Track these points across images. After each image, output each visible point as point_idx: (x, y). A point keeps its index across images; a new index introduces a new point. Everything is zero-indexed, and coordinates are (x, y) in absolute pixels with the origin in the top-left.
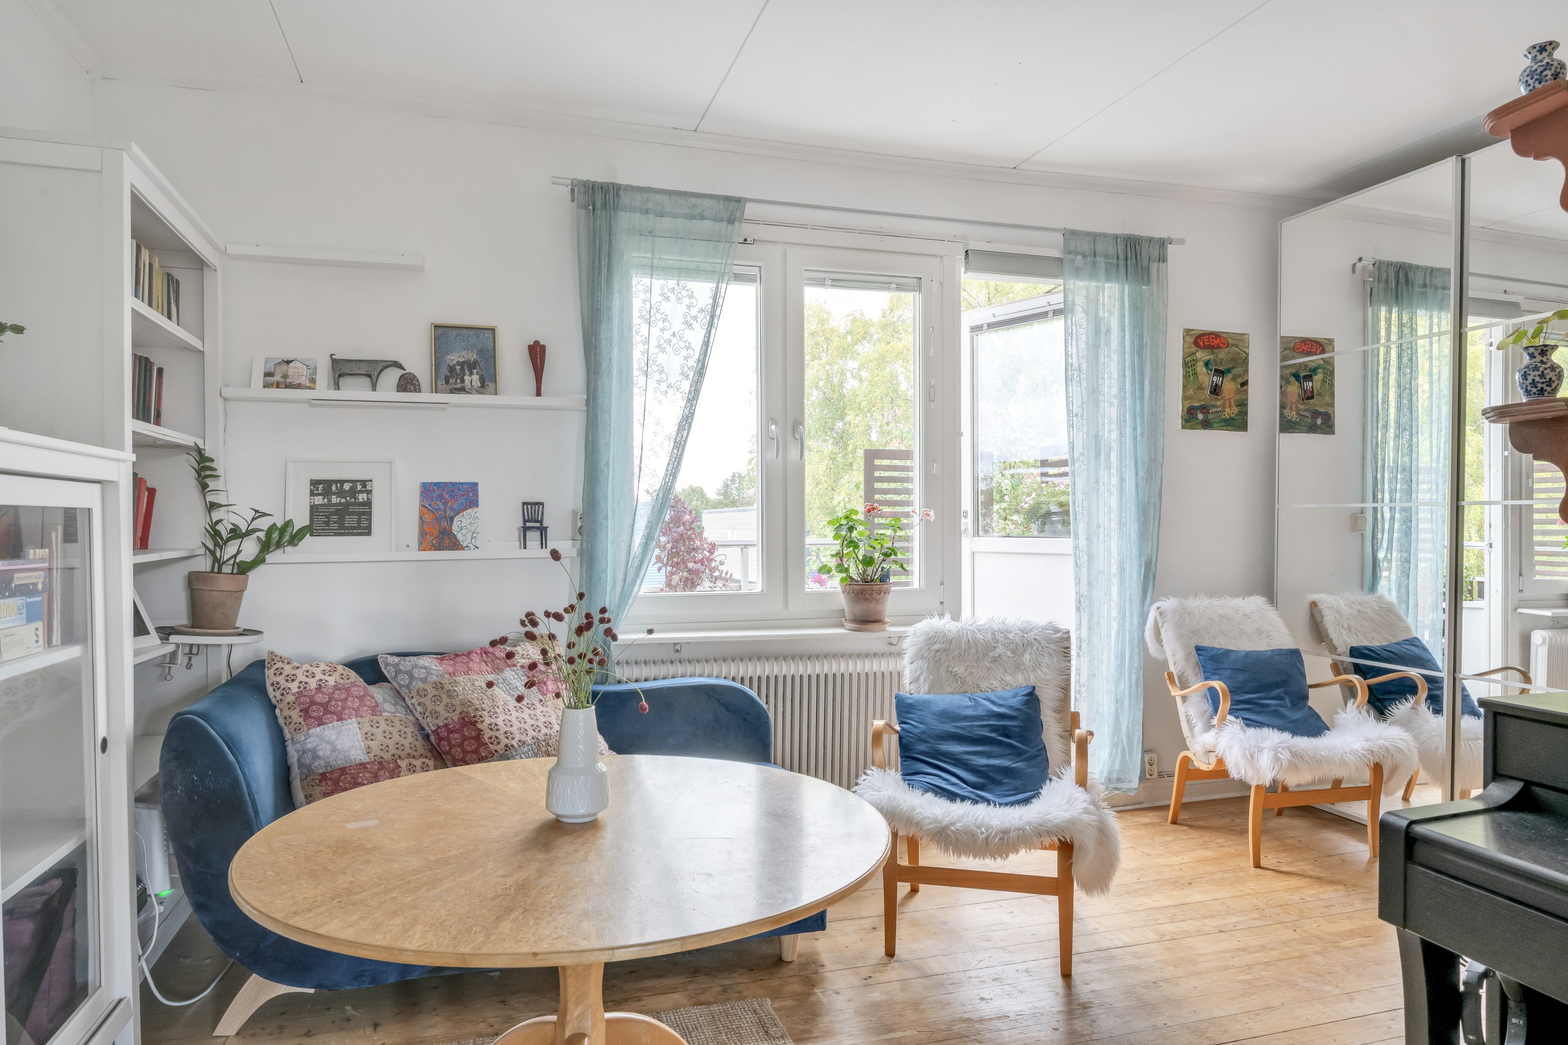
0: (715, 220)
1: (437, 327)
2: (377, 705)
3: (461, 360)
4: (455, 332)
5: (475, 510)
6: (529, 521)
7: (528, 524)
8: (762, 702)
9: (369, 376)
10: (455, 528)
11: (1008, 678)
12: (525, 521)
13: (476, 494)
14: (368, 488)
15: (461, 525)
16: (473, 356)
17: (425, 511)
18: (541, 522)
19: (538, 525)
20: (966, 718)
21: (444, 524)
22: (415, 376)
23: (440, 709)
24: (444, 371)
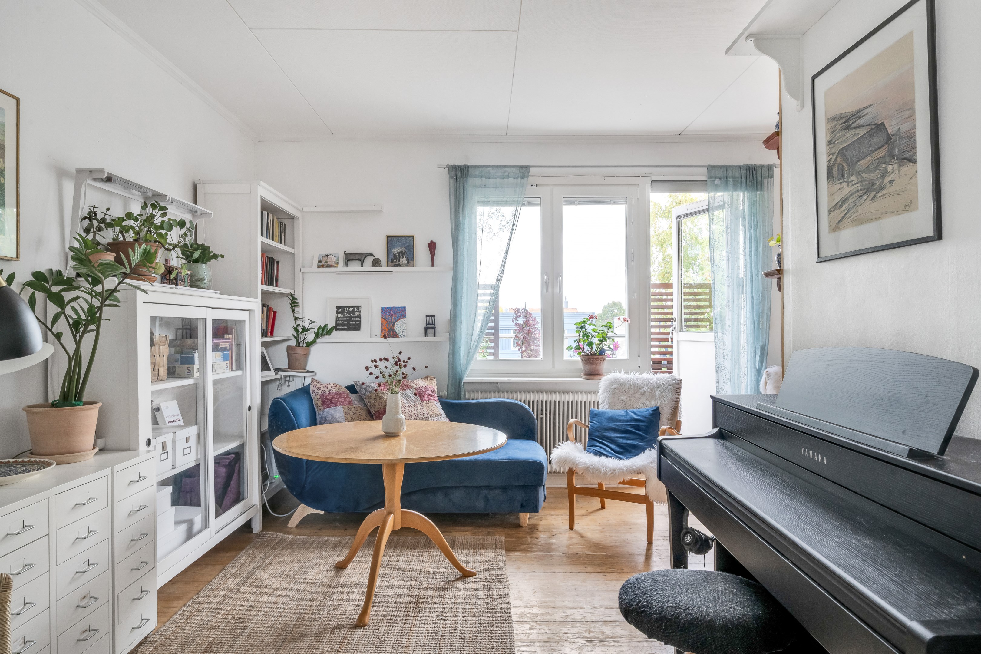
0: (514, 178)
1: (388, 237)
2: (351, 401)
3: (399, 251)
4: (396, 239)
5: (404, 319)
6: (429, 324)
7: (428, 326)
8: (531, 412)
9: (360, 260)
10: (395, 328)
11: (648, 403)
12: (427, 324)
13: (405, 312)
14: (360, 310)
15: (399, 326)
16: (404, 249)
17: (383, 320)
18: (434, 324)
19: (433, 326)
20: (620, 421)
21: (391, 326)
22: (379, 259)
23: (376, 404)
24: (391, 257)
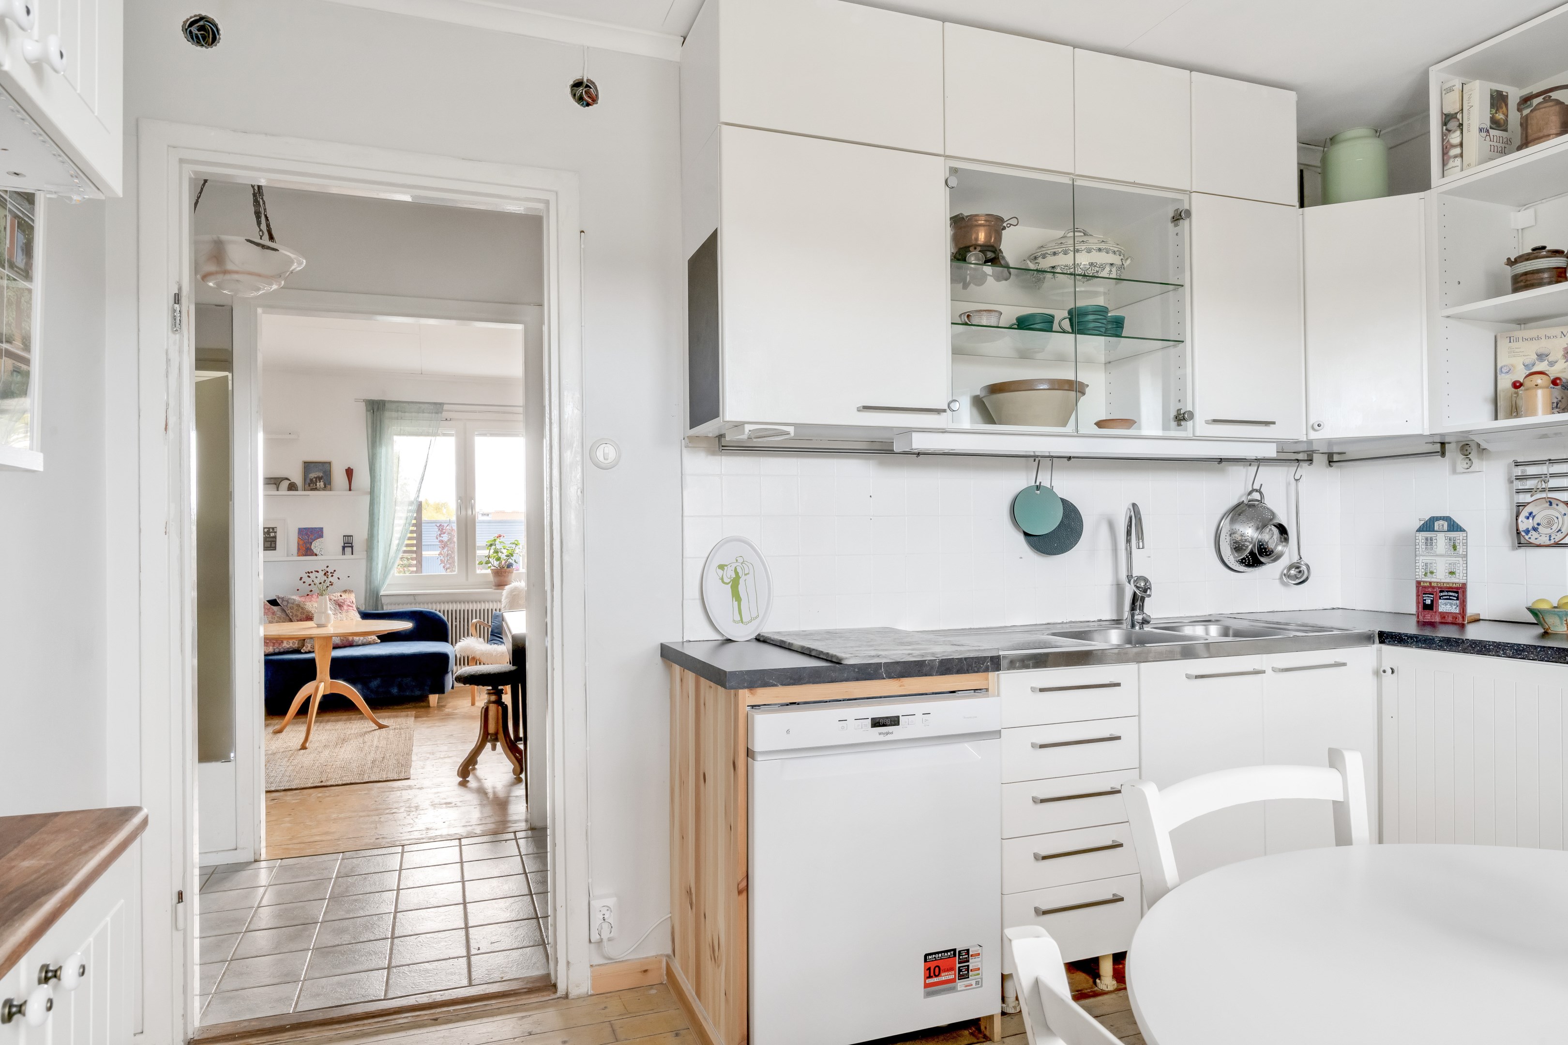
0: (429, 413)
1: (305, 463)
2: (274, 612)
3: (315, 476)
4: (313, 465)
5: (322, 539)
6: (346, 543)
7: (345, 545)
8: (446, 619)
9: (275, 484)
10: (312, 547)
12: (344, 544)
13: (322, 532)
14: (275, 531)
15: (316, 546)
16: (321, 474)
17: (300, 540)
18: (352, 544)
19: (351, 545)
21: (308, 545)
22: (295, 483)
23: (299, 614)
24: (308, 481)
